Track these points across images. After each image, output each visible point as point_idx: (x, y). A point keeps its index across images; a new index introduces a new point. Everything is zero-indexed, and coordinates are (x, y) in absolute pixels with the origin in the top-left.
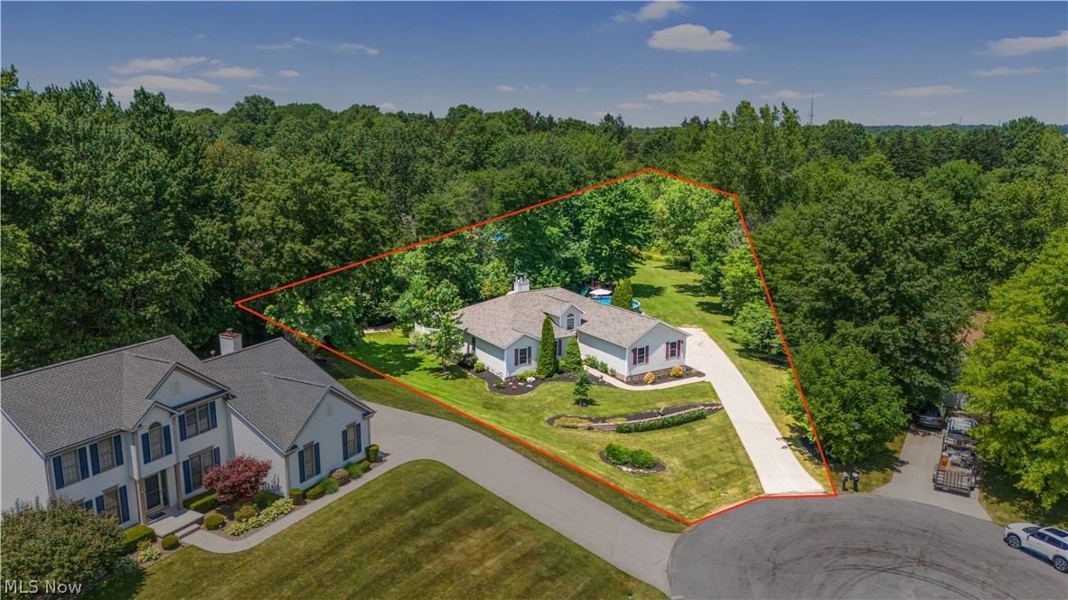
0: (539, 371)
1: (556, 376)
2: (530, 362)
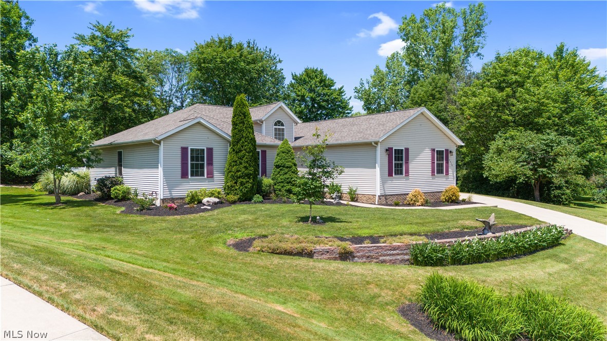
0: (229, 189)
1: (258, 197)
2: (211, 175)
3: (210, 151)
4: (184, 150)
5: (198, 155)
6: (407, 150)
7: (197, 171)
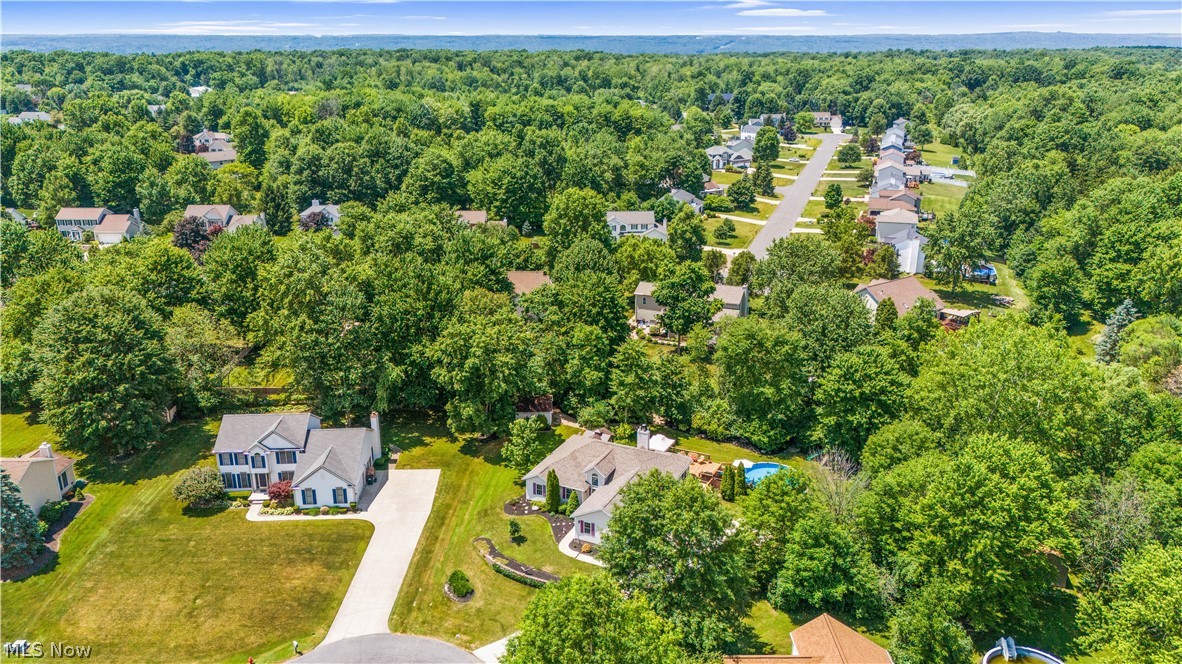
3: (543, 487)
4: (534, 484)
5: (539, 487)
6: (593, 525)
7: (539, 493)
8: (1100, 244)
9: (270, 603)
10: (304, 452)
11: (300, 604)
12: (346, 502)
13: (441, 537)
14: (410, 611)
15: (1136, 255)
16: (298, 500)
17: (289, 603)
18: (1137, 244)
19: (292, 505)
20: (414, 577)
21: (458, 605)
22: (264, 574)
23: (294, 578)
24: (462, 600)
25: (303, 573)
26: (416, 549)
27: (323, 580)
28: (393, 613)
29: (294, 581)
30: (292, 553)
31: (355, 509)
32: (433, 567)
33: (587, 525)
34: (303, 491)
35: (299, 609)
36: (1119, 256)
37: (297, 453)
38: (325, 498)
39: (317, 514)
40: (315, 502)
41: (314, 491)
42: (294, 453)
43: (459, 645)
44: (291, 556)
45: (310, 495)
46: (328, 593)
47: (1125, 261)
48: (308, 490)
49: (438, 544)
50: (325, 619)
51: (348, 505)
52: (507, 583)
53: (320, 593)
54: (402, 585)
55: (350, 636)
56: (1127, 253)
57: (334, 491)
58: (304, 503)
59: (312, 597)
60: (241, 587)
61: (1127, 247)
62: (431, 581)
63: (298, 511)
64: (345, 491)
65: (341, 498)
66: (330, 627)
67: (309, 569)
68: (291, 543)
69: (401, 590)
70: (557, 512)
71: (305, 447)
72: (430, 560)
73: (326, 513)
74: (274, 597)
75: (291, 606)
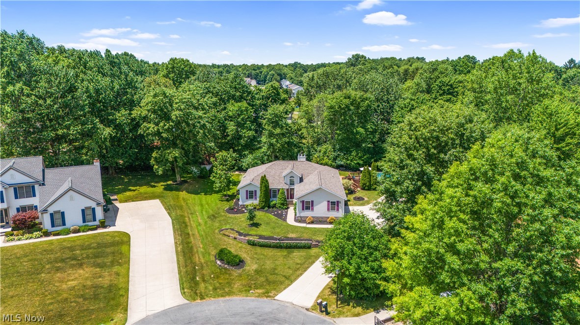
1: (266, 209)
2: (255, 198)
3: (256, 191)
4: (247, 191)
5: (251, 192)
6: (312, 202)
7: (251, 197)
8: (434, 89)
9: (52, 303)
10: (43, 184)
11: (85, 299)
12: (95, 220)
13: (190, 233)
14: (197, 284)
15: (452, 91)
16: (47, 224)
17: (73, 300)
18: (451, 85)
19: (40, 230)
20: (186, 261)
21: (236, 272)
22: (33, 282)
23: (69, 280)
24: (238, 267)
25: (77, 275)
26: (176, 243)
27: (100, 277)
28: (182, 288)
29: (70, 283)
30: (57, 262)
31: (103, 225)
32: (197, 252)
33: (308, 202)
34: (52, 215)
35: (86, 302)
36: (444, 93)
37: (36, 187)
38: (74, 219)
39: (68, 234)
40: (64, 224)
41: (63, 214)
42: (33, 187)
43: (258, 296)
44: (57, 265)
45: (58, 218)
46: (111, 286)
47: (448, 94)
48: (58, 212)
49: (192, 238)
50: (118, 305)
51: (97, 223)
52: (266, 250)
53: (102, 287)
54: (179, 268)
55: (153, 312)
56: (448, 89)
57: (83, 211)
58: (53, 226)
59: (95, 292)
60: (12, 297)
61: (447, 88)
62: (203, 261)
63: (47, 234)
64: (94, 209)
65: (90, 217)
66: (126, 310)
67: (81, 271)
68: (52, 256)
69: (180, 272)
70: (269, 207)
71: (44, 180)
72: (192, 247)
73: (76, 231)
74: (54, 298)
75: (75, 302)
